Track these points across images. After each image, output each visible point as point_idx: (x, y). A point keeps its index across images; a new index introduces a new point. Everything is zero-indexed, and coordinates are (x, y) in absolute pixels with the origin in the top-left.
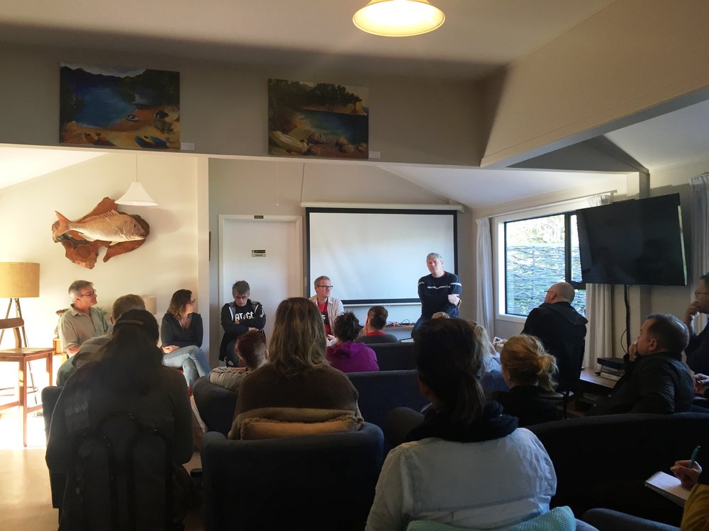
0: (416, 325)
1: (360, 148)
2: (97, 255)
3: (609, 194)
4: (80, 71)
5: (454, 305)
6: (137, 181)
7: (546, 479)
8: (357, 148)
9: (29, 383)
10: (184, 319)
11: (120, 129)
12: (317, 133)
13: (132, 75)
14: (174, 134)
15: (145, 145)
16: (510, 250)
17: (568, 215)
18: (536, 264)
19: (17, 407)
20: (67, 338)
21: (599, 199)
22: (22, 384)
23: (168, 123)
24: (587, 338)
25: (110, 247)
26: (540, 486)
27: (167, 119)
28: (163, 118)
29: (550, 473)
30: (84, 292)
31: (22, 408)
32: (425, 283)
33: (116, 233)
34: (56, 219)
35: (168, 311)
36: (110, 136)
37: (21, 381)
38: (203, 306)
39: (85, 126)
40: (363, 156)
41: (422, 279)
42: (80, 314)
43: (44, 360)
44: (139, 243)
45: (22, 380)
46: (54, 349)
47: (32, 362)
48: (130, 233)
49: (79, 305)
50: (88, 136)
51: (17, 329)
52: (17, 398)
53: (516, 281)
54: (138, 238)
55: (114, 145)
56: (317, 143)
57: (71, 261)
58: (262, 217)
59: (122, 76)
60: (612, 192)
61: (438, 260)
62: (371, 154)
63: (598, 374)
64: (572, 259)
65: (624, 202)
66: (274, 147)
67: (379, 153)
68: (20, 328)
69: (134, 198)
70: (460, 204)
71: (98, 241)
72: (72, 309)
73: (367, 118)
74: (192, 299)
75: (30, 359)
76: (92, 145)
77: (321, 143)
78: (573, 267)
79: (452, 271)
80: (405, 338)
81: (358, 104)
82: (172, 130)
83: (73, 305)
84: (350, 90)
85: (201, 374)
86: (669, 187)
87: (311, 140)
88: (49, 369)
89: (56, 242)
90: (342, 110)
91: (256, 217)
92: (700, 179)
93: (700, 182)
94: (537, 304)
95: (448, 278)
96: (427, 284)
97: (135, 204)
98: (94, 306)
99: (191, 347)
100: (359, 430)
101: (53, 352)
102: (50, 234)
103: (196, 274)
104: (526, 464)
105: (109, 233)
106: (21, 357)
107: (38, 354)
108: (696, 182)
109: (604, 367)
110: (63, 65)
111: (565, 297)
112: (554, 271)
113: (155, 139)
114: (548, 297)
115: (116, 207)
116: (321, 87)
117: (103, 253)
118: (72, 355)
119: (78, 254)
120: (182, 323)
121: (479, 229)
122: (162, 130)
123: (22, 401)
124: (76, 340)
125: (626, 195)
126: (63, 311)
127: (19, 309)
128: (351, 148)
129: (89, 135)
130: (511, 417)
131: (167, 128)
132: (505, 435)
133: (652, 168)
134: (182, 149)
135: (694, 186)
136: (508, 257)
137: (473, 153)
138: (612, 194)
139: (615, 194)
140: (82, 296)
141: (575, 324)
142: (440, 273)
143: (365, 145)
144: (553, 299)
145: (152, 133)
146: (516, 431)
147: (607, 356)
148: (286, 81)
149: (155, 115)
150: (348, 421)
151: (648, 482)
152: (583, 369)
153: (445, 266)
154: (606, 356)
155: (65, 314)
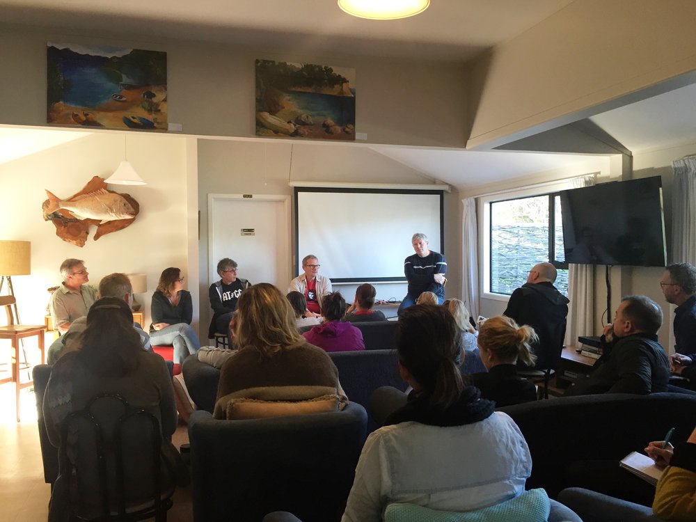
0: (403, 303)
1: (347, 129)
2: (87, 233)
3: (592, 176)
4: (67, 50)
5: (440, 284)
6: (126, 160)
7: (522, 462)
8: (344, 129)
9: (22, 359)
10: (174, 297)
11: (108, 109)
12: (304, 115)
13: (119, 55)
14: (162, 114)
15: (132, 125)
16: (495, 230)
17: (552, 196)
18: (521, 244)
19: (10, 383)
20: (59, 315)
21: (583, 180)
22: (14, 361)
23: (155, 104)
24: (569, 318)
25: (100, 226)
26: (515, 468)
27: (154, 100)
28: (151, 98)
29: (526, 455)
30: (76, 270)
31: (14, 384)
32: (412, 262)
33: (106, 212)
34: (46, 197)
35: (157, 289)
36: (98, 117)
37: (13, 358)
38: (193, 283)
39: (73, 106)
40: (349, 136)
41: (408, 259)
42: (71, 292)
43: (36, 337)
44: (129, 222)
45: (15, 356)
46: (46, 327)
47: (24, 339)
48: (119, 212)
49: (71, 283)
50: (75, 116)
51: (9, 307)
52: (10, 374)
53: (501, 260)
54: (128, 217)
55: (102, 126)
56: (304, 124)
57: (61, 240)
58: (251, 196)
59: (109, 56)
60: (596, 174)
61: (423, 241)
62: (358, 136)
63: (579, 352)
64: (556, 239)
65: (607, 184)
66: (261, 129)
67: (366, 134)
68: (12, 306)
69: (123, 178)
70: (447, 184)
71: (88, 219)
72: (63, 287)
73: (354, 99)
74: (181, 277)
75: (22, 336)
76: (80, 125)
77: (307, 124)
78: (556, 247)
79: (438, 251)
80: (392, 316)
81: (344, 84)
82: (159, 111)
83: (64, 283)
84: (337, 71)
85: (192, 351)
86: (652, 169)
87: (298, 121)
88: (41, 345)
89: (46, 220)
90: (328, 91)
91: (245, 196)
92: (682, 161)
93: (681, 164)
94: (521, 282)
95: (434, 257)
96: (413, 263)
97: (124, 183)
98: (85, 284)
99: (181, 325)
100: (342, 410)
101: (45, 330)
102: (41, 213)
103: (185, 252)
104: (502, 448)
105: (99, 212)
106: (13, 335)
107: (30, 331)
108: (677, 165)
109: (585, 345)
110: (50, 45)
111: (548, 278)
112: (538, 250)
113: (143, 120)
114: (531, 277)
115: (106, 186)
116: (308, 68)
117: (93, 231)
118: (63, 332)
119: (68, 232)
120: (171, 300)
121: (465, 207)
122: (150, 111)
123: (15, 378)
124: (68, 317)
125: (609, 177)
126: (55, 289)
127: (11, 287)
128: (338, 129)
129: (77, 115)
130: (489, 402)
131: (154, 108)
132: (482, 420)
133: (635, 150)
134: (169, 129)
135: (675, 169)
136: (493, 236)
137: (459, 134)
138: (596, 176)
139: (598, 175)
140: (74, 274)
141: (558, 303)
142: (425, 253)
143: (351, 127)
144: (535, 279)
145: (140, 113)
146: (492, 415)
147: (588, 334)
148: (273, 62)
149: (142, 95)
150: (331, 400)
151: (622, 462)
152: (565, 347)
153: (431, 245)
154: (587, 336)
155: (56, 291)
